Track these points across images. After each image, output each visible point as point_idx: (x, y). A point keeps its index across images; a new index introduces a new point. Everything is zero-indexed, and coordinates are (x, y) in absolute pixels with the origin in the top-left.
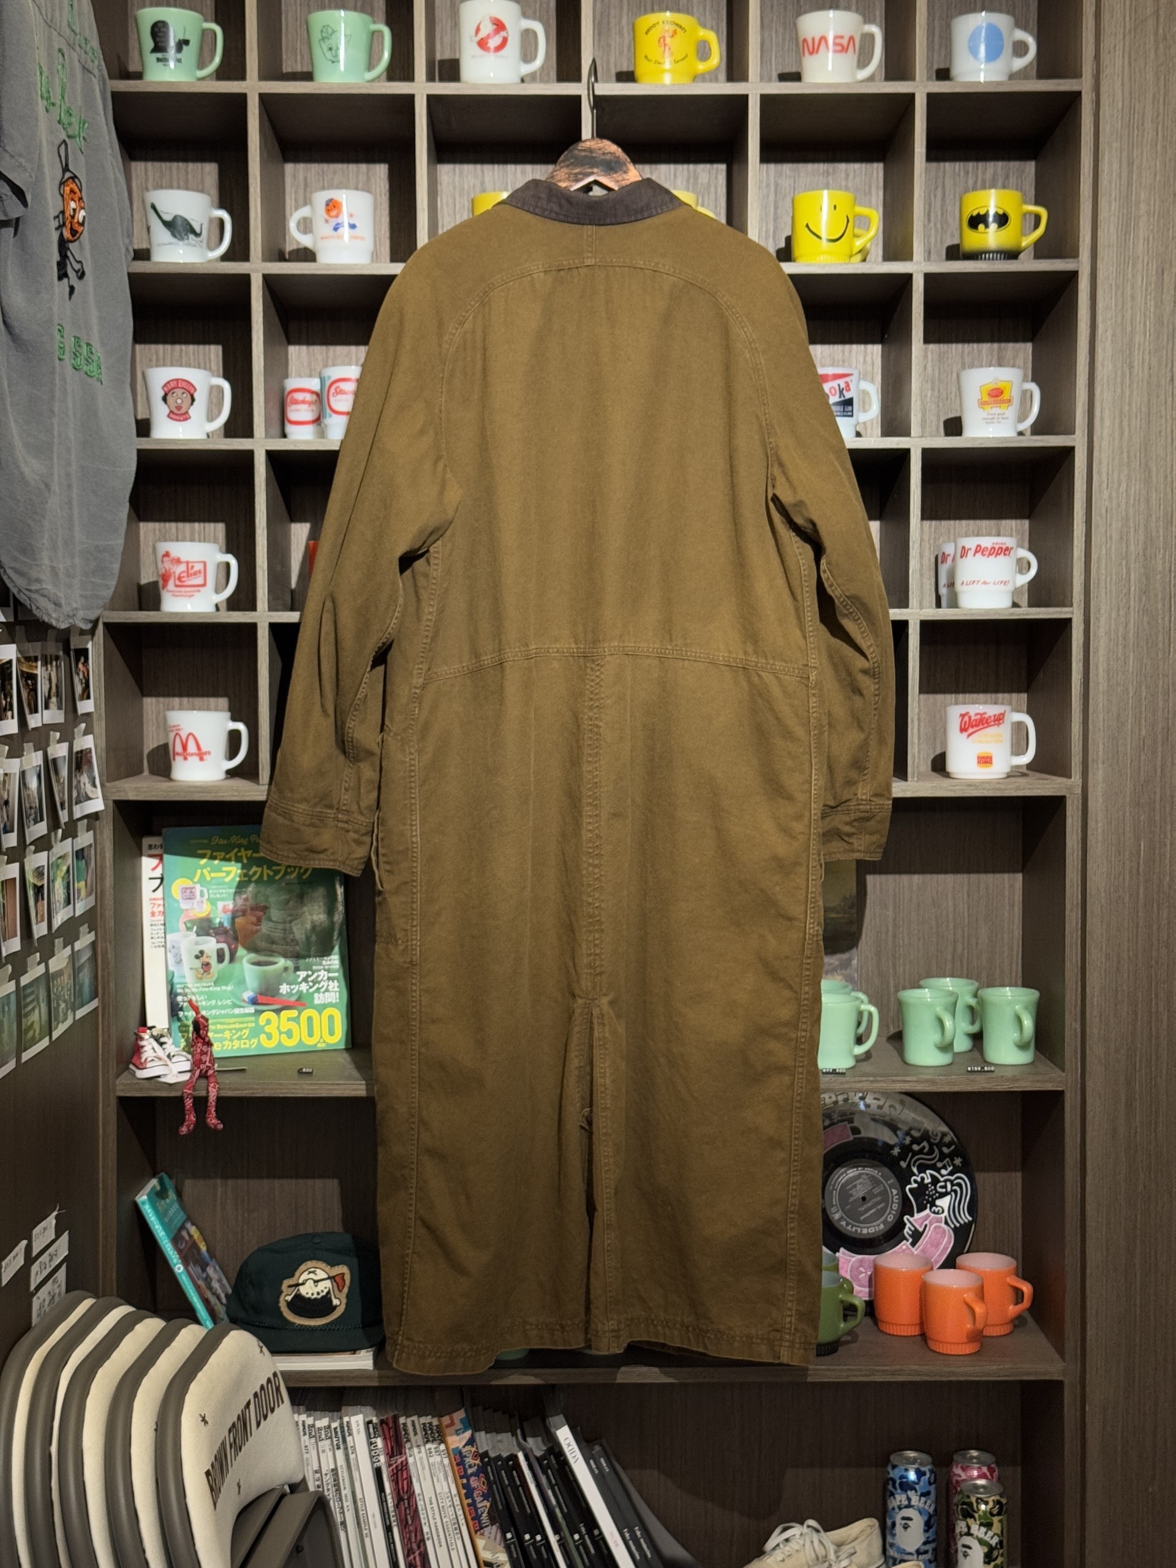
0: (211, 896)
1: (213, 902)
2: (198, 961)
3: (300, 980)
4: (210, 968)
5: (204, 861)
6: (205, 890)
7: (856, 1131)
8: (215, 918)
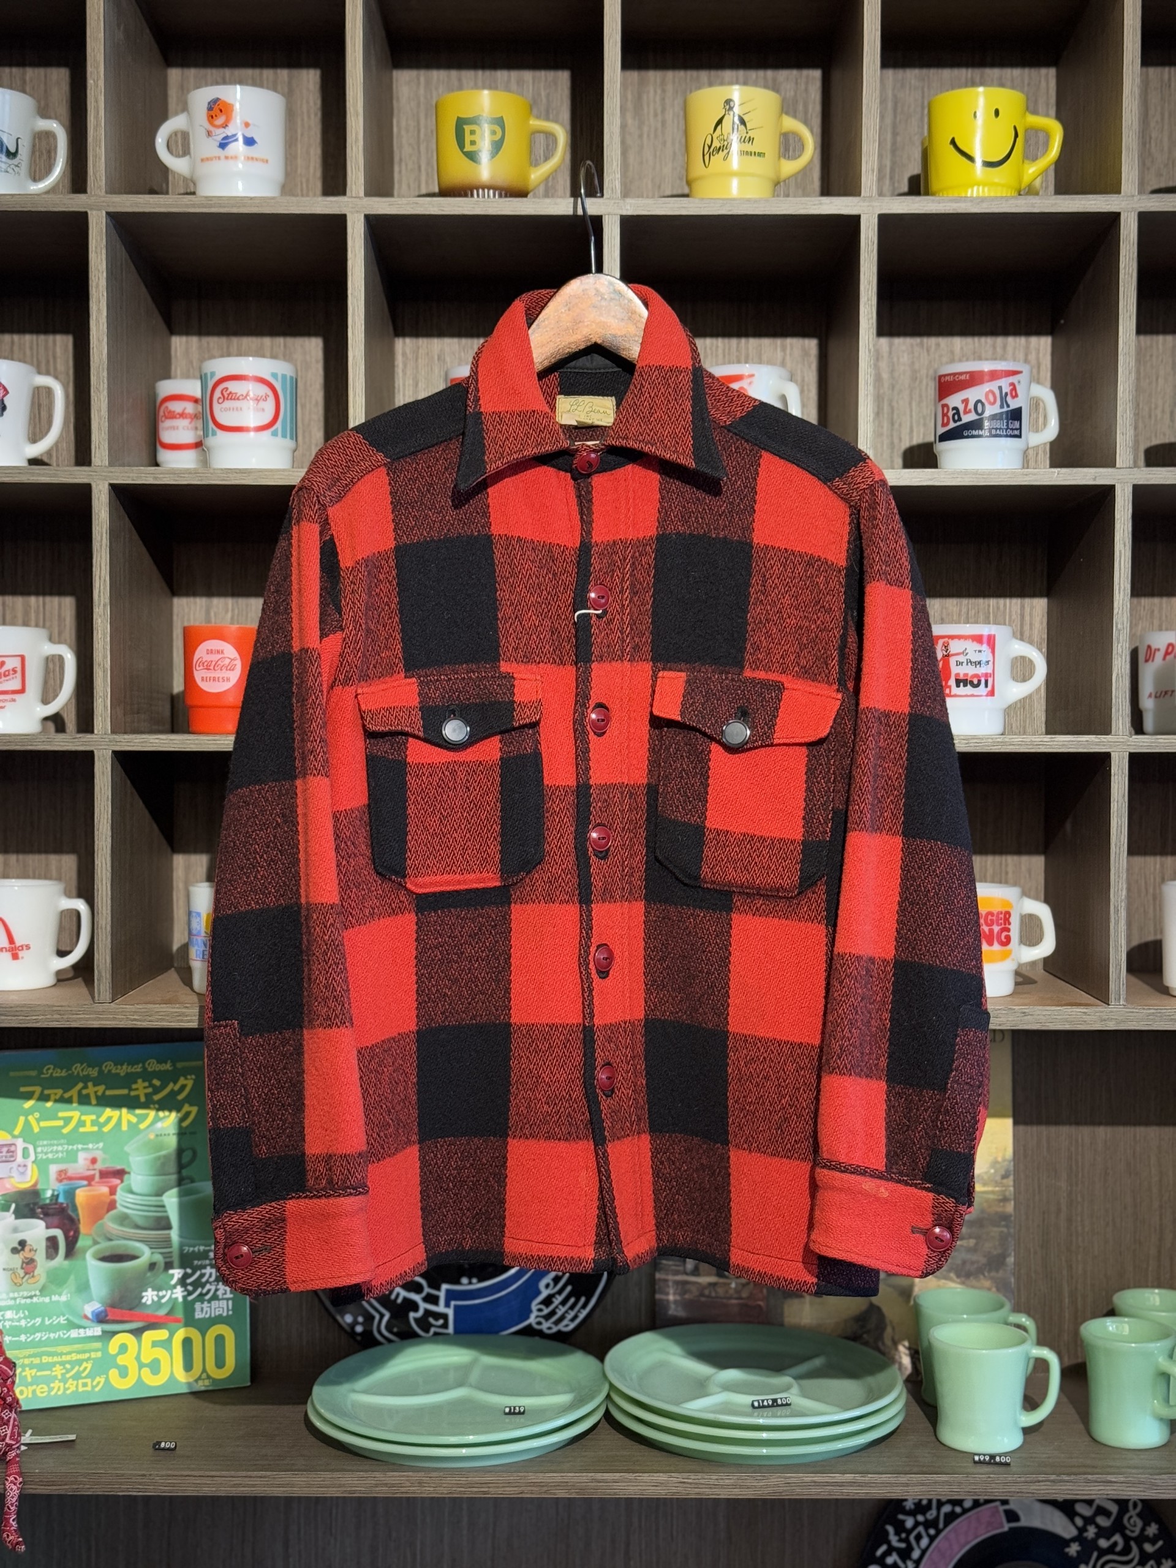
0: (40, 1156)
1: (42, 1165)
2: (17, 1256)
3: (174, 1282)
4: (35, 1267)
5: (29, 1104)
6: (31, 1148)
7: (1012, 1516)
8: (44, 1190)
